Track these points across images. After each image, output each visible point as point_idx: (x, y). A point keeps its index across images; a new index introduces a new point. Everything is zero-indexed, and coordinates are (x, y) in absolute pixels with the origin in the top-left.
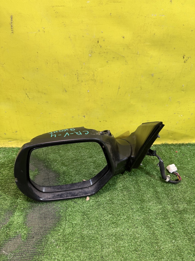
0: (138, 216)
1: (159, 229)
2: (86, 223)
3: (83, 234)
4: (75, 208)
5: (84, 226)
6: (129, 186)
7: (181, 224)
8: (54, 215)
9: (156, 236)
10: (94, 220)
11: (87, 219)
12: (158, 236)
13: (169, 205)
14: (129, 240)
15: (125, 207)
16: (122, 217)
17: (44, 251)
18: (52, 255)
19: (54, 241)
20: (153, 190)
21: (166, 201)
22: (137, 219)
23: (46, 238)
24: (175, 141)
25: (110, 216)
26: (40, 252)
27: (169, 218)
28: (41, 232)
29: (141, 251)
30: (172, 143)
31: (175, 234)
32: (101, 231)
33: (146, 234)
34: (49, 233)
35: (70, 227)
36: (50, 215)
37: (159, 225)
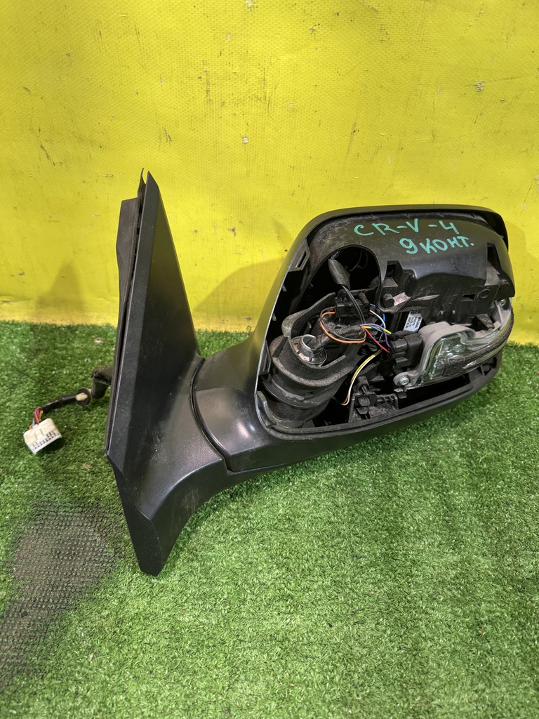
0: (372, 583)
1: (436, 638)
2: (197, 585)
3: (179, 622)
5: (188, 598)
6: (357, 475)
7: (516, 627)
8: (101, 550)
9: (423, 661)
10: (224, 581)
11: (200, 575)
12: (431, 663)
13: (484, 555)
14: (328, 664)
15: (332, 547)
16: (317, 582)
17: (48, 663)
18: (70, 682)
19: (83, 635)
20: (438, 497)
21: (476, 541)
22: (368, 595)
23: (61, 621)
25: (277, 574)
26: (35, 664)
27: (479, 602)
28: (51, 601)
29: (362, 706)
30: (530, 344)
31: (490, 659)
32: (238, 620)
33: (389, 648)
34: (73, 607)
35: (142, 595)
36: (87, 549)
37: (438, 623)
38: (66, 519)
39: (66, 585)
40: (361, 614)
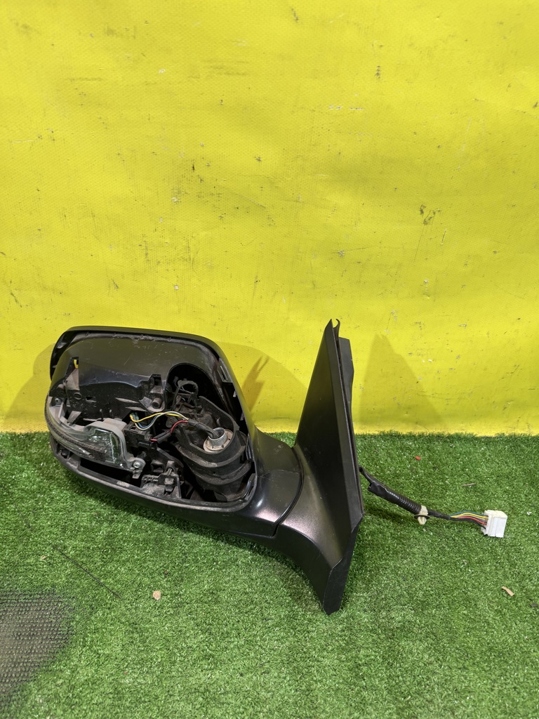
0: (277, 640)
1: (324, 680)
2: (136, 653)
3: (121, 684)
4: (114, 612)
5: (129, 663)
7: (386, 667)
8: (56, 629)
9: (313, 699)
10: (158, 648)
11: (139, 644)
12: (319, 700)
13: (365, 611)
14: (239, 708)
15: (246, 613)
16: (233, 642)
19: (41, 701)
22: (273, 649)
23: (23, 691)
24: (419, 426)
25: (202, 638)
27: (359, 648)
28: (14, 675)
30: (410, 433)
31: (365, 693)
32: (169, 679)
33: (288, 691)
34: (33, 678)
35: (90, 665)
36: (44, 629)
37: (326, 668)
38: (26, 605)
39: (26, 661)
40: (267, 666)
